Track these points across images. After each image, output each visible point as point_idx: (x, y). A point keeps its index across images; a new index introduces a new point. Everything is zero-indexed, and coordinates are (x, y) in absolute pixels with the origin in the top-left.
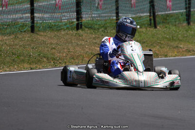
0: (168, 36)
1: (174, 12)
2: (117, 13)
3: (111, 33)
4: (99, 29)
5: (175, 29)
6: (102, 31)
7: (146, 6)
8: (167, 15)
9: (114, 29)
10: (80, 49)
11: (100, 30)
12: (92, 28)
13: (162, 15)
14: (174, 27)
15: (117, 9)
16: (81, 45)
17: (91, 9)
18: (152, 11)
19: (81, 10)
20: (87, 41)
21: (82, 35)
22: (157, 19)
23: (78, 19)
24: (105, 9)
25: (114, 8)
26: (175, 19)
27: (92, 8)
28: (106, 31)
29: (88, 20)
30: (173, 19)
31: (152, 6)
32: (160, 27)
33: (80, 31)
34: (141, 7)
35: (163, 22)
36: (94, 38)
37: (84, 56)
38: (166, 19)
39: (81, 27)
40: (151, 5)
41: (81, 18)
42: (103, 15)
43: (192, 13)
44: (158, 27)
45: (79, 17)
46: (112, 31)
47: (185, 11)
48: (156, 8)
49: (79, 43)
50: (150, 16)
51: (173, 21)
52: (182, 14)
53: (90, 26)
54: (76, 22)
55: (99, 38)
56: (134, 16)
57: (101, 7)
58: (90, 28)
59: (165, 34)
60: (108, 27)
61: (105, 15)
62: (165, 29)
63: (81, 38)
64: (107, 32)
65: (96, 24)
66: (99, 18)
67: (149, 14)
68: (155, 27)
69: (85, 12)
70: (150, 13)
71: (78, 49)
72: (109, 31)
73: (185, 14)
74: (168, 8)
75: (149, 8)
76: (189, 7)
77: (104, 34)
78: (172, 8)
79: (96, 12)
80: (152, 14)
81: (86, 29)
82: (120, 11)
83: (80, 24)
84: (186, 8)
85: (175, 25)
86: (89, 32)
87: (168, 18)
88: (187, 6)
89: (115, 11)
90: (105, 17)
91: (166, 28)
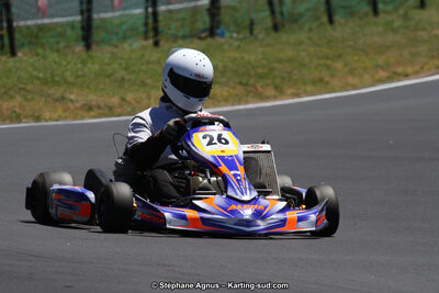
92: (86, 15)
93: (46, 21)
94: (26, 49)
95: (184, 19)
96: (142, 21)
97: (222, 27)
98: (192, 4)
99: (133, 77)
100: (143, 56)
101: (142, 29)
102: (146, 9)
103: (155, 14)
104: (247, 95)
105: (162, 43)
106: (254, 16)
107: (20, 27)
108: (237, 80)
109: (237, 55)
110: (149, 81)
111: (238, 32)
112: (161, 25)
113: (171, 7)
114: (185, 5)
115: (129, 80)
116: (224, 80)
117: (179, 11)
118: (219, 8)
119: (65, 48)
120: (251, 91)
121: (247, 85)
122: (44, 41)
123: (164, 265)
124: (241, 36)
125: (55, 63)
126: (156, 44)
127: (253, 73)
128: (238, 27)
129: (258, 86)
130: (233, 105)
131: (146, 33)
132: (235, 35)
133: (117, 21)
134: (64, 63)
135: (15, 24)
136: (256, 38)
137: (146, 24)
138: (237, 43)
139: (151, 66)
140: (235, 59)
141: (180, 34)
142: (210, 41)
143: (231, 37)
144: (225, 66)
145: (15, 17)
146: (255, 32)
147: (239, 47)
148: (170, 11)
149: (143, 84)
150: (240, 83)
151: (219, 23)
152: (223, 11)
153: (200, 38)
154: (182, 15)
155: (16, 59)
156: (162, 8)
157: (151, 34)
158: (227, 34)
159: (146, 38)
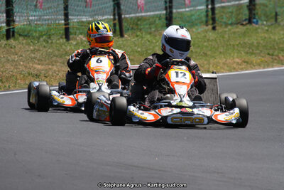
0: (139, 49)
1: (148, 14)
2: (66, 15)
3: (57, 44)
4: (39, 38)
5: (149, 39)
6: (44, 41)
7: (109, 5)
8: (139, 19)
9: (62, 38)
10: (12, 68)
11: (41, 39)
12: (29, 36)
13: (131, 18)
14: (149, 36)
15: (66, 8)
16: (13, 61)
17: (27, 9)
18: (116, 12)
19: (12, 10)
20: (22, 56)
21: (15, 47)
22: (125, 24)
23: (8, 23)
24: (48, 8)
25: (62, 7)
26: (150, 25)
27: (29, 7)
28: (50, 41)
29: (24, 25)
30: (146, 24)
31: (117, 5)
32: (129, 36)
33: (12, 41)
34: (101, 6)
35: (132, 28)
36: (32, 51)
37: (18, 77)
38: (137, 25)
39: (13, 35)
40: (115, 4)
41: (14, 21)
42: (45, 17)
43: (174, 16)
44: (126, 36)
45: (10, 21)
46: (58, 42)
47: (164, 12)
48: (122, 7)
49: (9, 58)
50: (114, 19)
51: (147, 26)
52: (159, 17)
53: (26, 33)
54: (6, 28)
55: (39, 50)
56: (90, 19)
57: (41, 6)
58: (26, 36)
59: (135, 46)
60: (53, 34)
61: (48, 17)
62: (136, 38)
63: (13, 50)
64: (52, 43)
65: (36, 31)
66: (38, 23)
67: (112, 17)
68: (122, 35)
69: (19, 12)
70: (114, 15)
71: (8, 66)
72: (54, 41)
73: (164, 17)
74: (139, 8)
75: (112, 8)
76: (171, 7)
77: (46, 45)
78: (145, 8)
79: (35, 14)
80: (117, 17)
81: (21, 38)
82: (70, 12)
83: (12, 30)
84: (166, 9)
85: (150, 33)
86: (24, 42)
87: (139, 23)
88: (168, 5)
89: (63, 12)
90: (48, 19)
91: (137, 36)
92: (168, 10)
93: (143, 14)
94: (130, 32)
95: (232, 13)
96: (205, 13)
97: (257, 17)
98: (237, 3)
99: (198, 50)
100: (205, 36)
101: (204, 19)
102: (207, 6)
103: (213, 9)
104: (273, 62)
105: (217, 28)
106: (278, 10)
107: (126, 18)
108: (267, 52)
109: (266, 36)
110: (209, 53)
111: (266, 21)
112: (217, 16)
113: (223, 4)
114: (233, 3)
115: (196, 52)
116: (258, 51)
117: (229, 7)
118: (254, 5)
119: (155, 31)
120: (276, 59)
121: (273, 55)
122: (142, 27)
123: (218, 173)
124: (269, 23)
125: (149, 41)
126: (214, 28)
127: (276, 47)
128: (267, 18)
129: (280, 55)
130: (264, 68)
131: (207, 22)
132: (265, 23)
133: (189, 14)
134: (154, 41)
135: (123, 16)
136: (279, 25)
137: (207, 16)
138: (267, 28)
139: (210, 43)
140: (265, 38)
141: (230, 22)
142: (248, 26)
143: (263, 24)
144: (258, 43)
145: (123, 12)
146: (279, 20)
147: (267, 30)
148: (223, 7)
149: (205, 54)
150: (269, 54)
151: (254, 14)
152: (257, 7)
153: (242, 25)
154: (230, 10)
155: (123, 39)
156: (217, 5)
157: (211, 22)
158: (260, 22)
159: (207, 25)
